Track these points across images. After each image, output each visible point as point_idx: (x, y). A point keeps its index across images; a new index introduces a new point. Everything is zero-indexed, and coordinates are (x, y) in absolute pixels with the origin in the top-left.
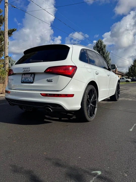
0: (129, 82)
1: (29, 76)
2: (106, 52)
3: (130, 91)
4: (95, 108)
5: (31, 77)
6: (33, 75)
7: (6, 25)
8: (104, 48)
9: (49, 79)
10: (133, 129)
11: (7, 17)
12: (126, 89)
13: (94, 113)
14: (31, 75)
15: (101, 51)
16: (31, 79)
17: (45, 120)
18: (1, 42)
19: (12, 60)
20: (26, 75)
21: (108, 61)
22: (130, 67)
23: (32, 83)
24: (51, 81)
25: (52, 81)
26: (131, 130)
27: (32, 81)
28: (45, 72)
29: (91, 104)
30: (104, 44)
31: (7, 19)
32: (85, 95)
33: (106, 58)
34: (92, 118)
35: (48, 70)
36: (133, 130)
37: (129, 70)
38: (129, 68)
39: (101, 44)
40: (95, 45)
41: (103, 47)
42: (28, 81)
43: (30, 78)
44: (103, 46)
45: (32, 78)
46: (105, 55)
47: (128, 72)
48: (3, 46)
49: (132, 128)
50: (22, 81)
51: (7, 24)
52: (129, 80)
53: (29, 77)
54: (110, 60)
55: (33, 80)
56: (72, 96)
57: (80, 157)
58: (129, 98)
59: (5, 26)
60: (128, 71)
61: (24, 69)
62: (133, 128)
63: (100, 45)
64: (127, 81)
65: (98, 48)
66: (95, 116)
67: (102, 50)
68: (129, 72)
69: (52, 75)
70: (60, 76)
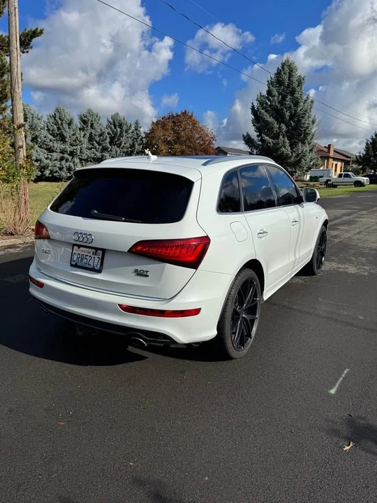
0: (364, 186)
1: (90, 252)
2: (305, 97)
3: (359, 233)
4: (252, 322)
5: (96, 257)
6: (100, 252)
7: (14, 30)
8: (298, 86)
9: (139, 268)
10: (338, 389)
11: (16, 4)
12: (349, 223)
13: (249, 335)
14: (94, 251)
15: (289, 97)
16: (95, 262)
17: (130, 349)
18: (2, 76)
19: (32, 112)
20: (81, 249)
21: (307, 128)
22: (371, 140)
23: (99, 271)
24: (145, 273)
25: (148, 276)
26: (333, 391)
27: (99, 266)
28: (130, 251)
29: (244, 316)
30: (299, 74)
31: (15, 9)
32: (230, 303)
33: (303, 117)
34: (245, 350)
35: (139, 248)
36: (337, 391)
37: (367, 148)
38: (367, 144)
39: (290, 76)
40: (273, 77)
41: (295, 85)
42: (87, 266)
43: (93, 259)
44: (294, 79)
45: (97, 260)
46: (299, 109)
47: (364, 156)
48: (6, 86)
49: (337, 385)
50: (72, 263)
51: (18, 24)
52: (365, 180)
53: (90, 255)
54: (313, 122)
55: (99, 263)
56: (196, 312)
57: (207, 478)
58: (350, 262)
59: (11, 31)
60: (364, 153)
61: (76, 234)
62: (340, 385)
63: (286, 77)
64: (359, 184)
65: (280, 86)
66: (250, 341)
67: (293, 93)
68: (366, 154)
69: (146, 261)
70: (168, 265)
